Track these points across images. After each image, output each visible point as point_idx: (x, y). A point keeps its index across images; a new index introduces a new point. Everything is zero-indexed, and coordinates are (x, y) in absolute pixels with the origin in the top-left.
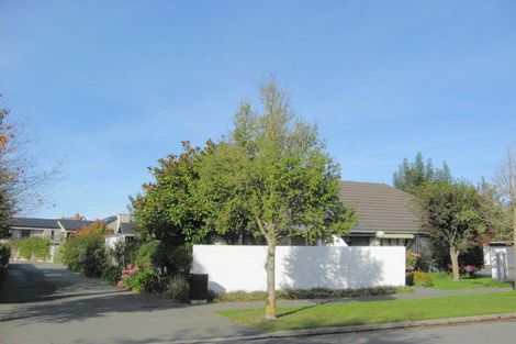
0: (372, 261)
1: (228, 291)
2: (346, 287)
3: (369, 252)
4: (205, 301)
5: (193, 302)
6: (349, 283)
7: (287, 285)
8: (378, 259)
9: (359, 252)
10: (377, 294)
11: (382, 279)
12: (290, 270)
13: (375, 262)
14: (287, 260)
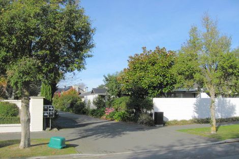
0: (231, 105)
1: (169, 120)
2: (220, 117)
3: (230, 101)
4: (162, 125)
5: (157, 126)
6: (221, 115)
7: (195, 117)
8: (234, 104)
9: (226, 100)
10: (235, 121)
11: (235, 114)
12: (196, 109)
13: (232, 105)
14: (195, 105)
